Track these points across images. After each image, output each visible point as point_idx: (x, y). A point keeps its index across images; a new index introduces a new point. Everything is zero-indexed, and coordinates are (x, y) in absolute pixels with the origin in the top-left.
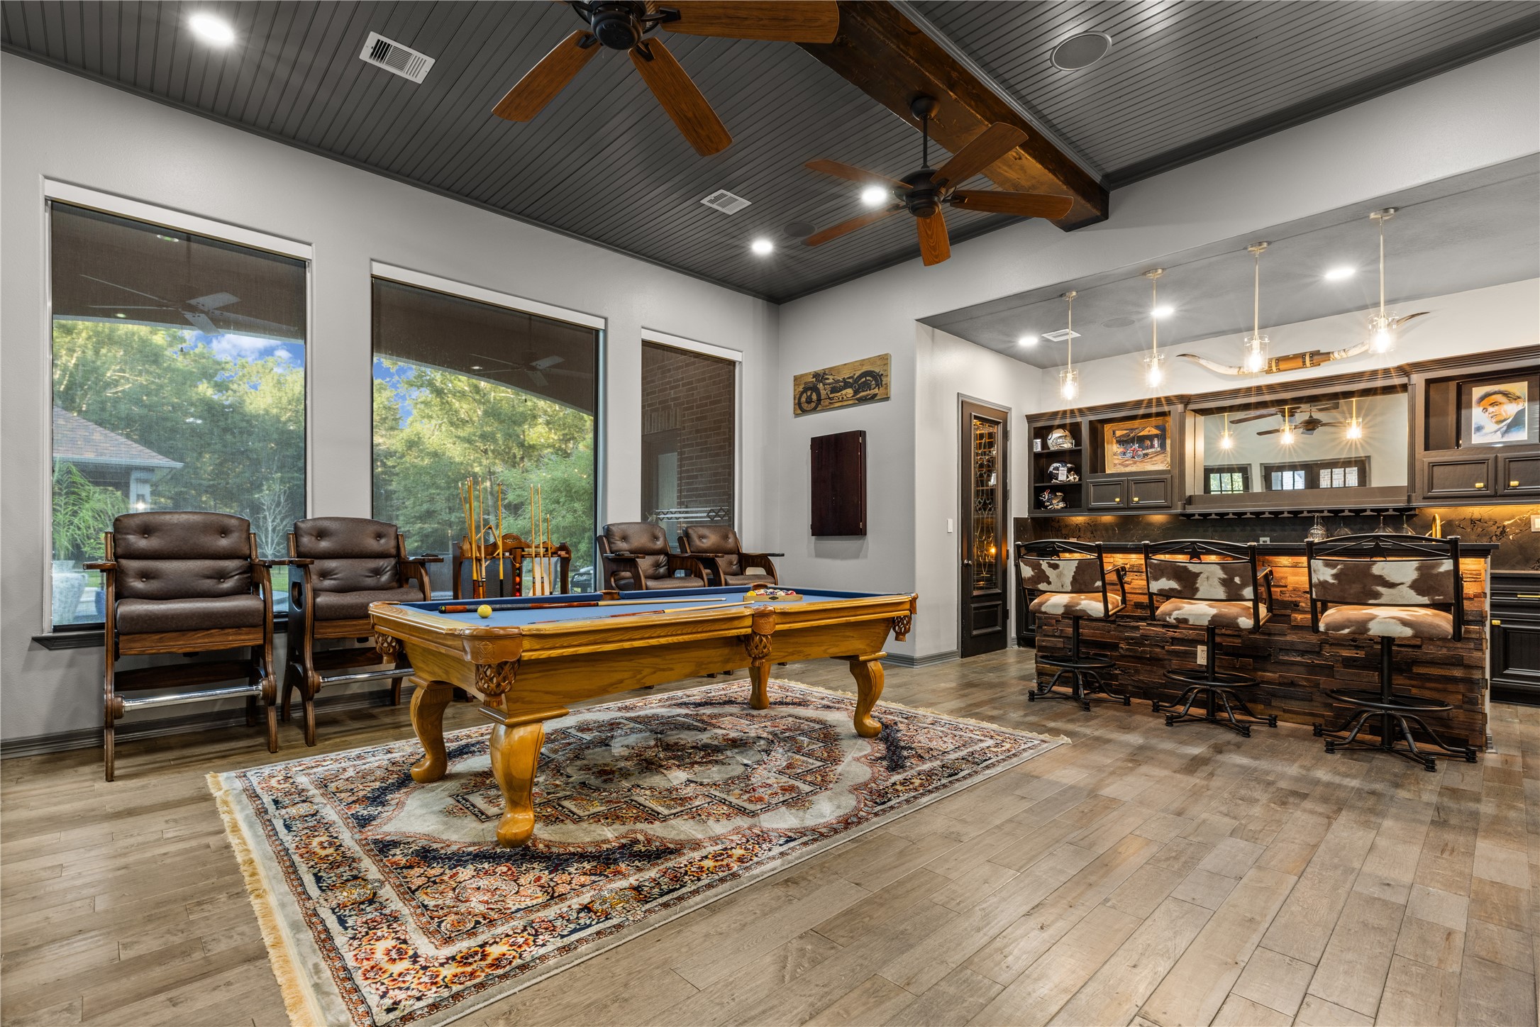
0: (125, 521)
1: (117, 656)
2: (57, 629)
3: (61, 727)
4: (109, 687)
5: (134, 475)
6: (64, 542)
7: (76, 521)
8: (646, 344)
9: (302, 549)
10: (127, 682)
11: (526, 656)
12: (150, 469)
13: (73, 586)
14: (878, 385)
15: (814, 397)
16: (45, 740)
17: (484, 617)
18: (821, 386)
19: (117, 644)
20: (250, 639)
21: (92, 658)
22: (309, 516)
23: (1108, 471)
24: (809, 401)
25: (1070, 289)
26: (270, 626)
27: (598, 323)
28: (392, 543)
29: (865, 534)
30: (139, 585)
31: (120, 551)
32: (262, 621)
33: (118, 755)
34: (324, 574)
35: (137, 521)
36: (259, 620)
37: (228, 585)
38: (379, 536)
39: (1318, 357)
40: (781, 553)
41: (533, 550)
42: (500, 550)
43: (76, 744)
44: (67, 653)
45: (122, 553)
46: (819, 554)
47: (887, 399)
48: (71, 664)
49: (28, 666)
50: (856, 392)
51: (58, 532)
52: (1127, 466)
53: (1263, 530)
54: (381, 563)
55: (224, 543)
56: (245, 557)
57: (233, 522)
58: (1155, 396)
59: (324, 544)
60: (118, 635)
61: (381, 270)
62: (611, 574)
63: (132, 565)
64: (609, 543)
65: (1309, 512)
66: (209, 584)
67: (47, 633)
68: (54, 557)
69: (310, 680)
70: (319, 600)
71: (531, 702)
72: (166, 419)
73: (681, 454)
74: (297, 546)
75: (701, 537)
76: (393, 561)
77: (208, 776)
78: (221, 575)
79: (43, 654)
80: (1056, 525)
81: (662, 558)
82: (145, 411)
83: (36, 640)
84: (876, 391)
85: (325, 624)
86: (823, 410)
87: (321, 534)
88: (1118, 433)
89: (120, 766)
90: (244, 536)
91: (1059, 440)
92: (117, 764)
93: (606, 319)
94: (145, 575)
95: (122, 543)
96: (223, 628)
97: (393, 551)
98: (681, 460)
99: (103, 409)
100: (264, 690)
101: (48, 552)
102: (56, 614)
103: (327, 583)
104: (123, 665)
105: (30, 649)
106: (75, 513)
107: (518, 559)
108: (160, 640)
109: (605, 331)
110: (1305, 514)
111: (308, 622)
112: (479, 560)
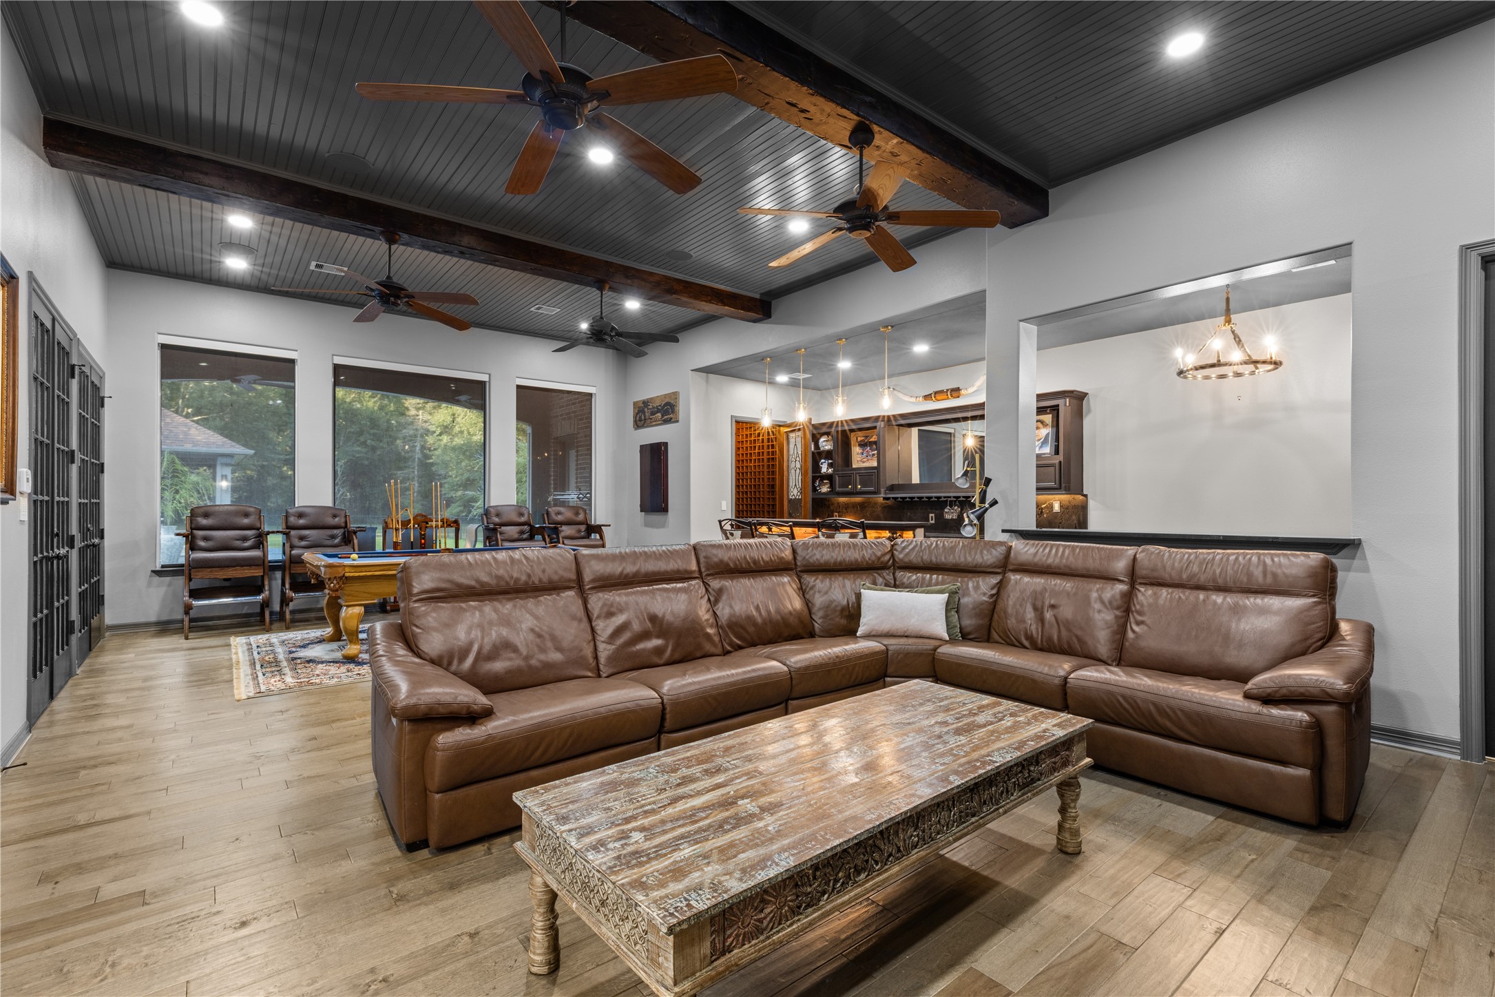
0: (196, 510)
1: (190, 580)
2: (163, 566)
3: (165, 618)
4: (187, 594)
5: (220, 460)
6: (170, 513)
7: (177, 497)
8: (518, 387)
9: (289, 524)
10: (195, 594)
11: (347, 575)
12: (231, 456)
13: (175, 544)
14: (673, 412)
15: (643, 417)
16: (158, 623)
17: (354, 560)
18: (646, 410)
19: (190, 574)
20: (258, 572)
21: (180, 581)
22: (296, 505)
23: (854, 466)
24: (640, 420)
25: (766, 357)
26: (266, 566)
27: (484, 378)
28: (343, 520)
29: (667, 511)
30: (202, 544)
31: (193, 526)
32: (262, 562)
33: (190, 632)
34: (302, 538)
35: (202, 510)
36: (261, 562)
37: (247, 544)
38: (335, 516)
39: (955, 392)
40: (608, 524)
41: (434, 524)
42: (412, 524)
43: (172, 626)
44: (168, 579)
45: (195, 527)
46: (647, 525)
47: (677, 421)
48: (169, 585)
49: (149, 585)
50: (663, 416)
51: (166, 505)
52: (864, 462)
53: (931, 509)
54: (335, 531)
55: (246, 521)
56: (258, 529)
57: (252, 510)
58: (886, 414)
59: (302, 522)
60: (190, 570)
61: (339, 360)
62: (487, 538)
63: (200, 533)
64: (487, 518)
65: (945, 497)
66: (238, 543)
67: (158, 568)
68: (162, 522)
69: (287, 595)
70: (293, 552)
71: (356, 596)
72: (250, 404)
73: (577, 451)
74: (287, 522)
75: (559, 513)
76: (342, 530)
77: (231, 638)
78: (245, 539)
79: (156, 579)
80: (827, 503)
81: (526, 528)
82: (235, 398)
83: (153, 571)
84: (671, 416)
85: (296, 565)
86: (648, 427)
87: (300, 515)
88: (859, 439)
89: (191, 635)
90: (258, 517)
91: (825, 444)
92: (190, 634)
93: (490, 375)
94: (206, 539)
95: (195, 522)
96: (242, 566)
97: (343, 525)
98: (577, 456)
99: (201, 397)
100: (263, 599)
101: (159, 519)
102: (163, 559)
103: (303, 543)
104: (194, 585)
105: (150, 576)
106: (177, 492)
107: (423, 529)
108: (211, 572)
109: (489, 382)
110: (943, 499)
111: (287, 564)
112: (397, 530)
